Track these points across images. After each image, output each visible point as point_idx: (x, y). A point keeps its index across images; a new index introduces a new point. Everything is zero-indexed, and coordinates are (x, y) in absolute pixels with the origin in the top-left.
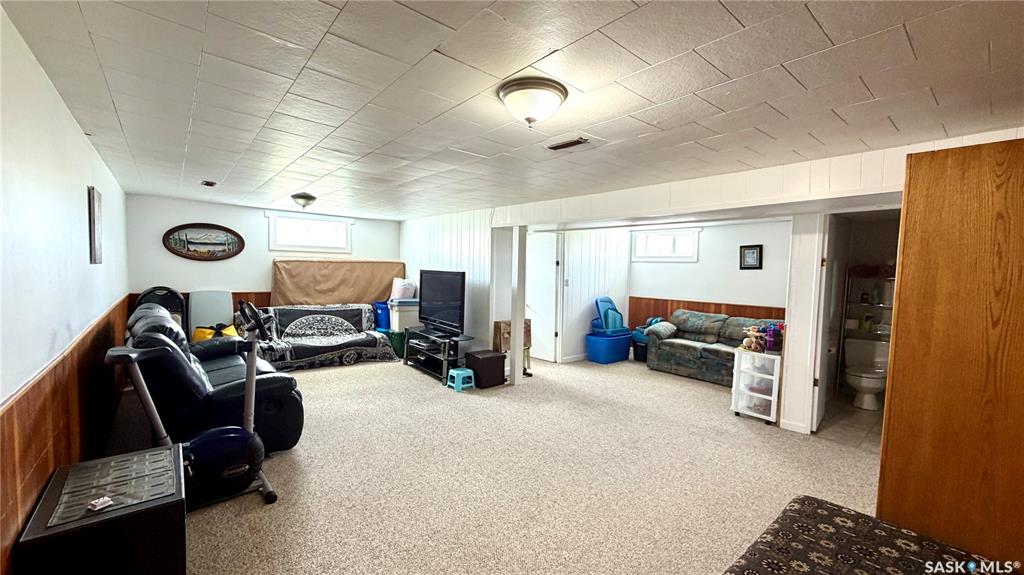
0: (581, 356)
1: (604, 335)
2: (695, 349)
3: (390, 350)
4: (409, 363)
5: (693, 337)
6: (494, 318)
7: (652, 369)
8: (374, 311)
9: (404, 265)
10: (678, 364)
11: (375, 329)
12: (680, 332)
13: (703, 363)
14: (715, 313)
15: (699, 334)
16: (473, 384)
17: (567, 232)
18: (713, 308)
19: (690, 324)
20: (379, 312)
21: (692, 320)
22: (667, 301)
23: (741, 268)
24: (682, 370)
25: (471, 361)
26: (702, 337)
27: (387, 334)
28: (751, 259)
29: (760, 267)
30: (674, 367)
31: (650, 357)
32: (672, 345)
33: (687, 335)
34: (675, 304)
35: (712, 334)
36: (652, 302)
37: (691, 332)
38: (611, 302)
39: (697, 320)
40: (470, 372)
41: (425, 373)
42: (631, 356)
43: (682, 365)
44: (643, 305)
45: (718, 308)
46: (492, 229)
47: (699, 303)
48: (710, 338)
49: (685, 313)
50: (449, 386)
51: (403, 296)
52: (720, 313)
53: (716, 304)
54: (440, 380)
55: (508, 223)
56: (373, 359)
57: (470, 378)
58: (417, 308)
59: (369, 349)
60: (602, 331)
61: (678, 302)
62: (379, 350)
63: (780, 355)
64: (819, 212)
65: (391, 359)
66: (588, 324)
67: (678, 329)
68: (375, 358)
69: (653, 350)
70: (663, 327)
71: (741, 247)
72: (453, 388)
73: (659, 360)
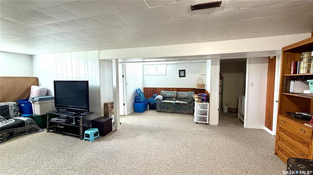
0: (132, 111)
1: (141, 102)
2: (172, 103)
3: (36, 126)
4: (50, 131)
5: (169, 99)
6: (103, 101)
7: (157, 112)
8: (19, 105)
9: (37, 79)
10: (167, 109)
11: (20, 116)
12: (164, 98)
13: (175, 107)
14: (172, 91)
15: (170, 98)
16: (99, 135)
17: (126, 63)
18: (172, 89)
19: (167, 95)
20: (23, 105)
21: (167, 94)
22: (157, 88)
23: (180, 77)
24: (169, 111)
25: (95, 124)
26: (171, 99)
27: (32, 117)
28: (182, 74)
29: (185, 76)
30: (166, 110)
31: (157, 108)
32: (165, 103)
33: (166, 99)
34: (160, 89)
35: (175, 98)
36: (152, 89)
37: (168, 98)
38: (140, 90)
39: (168, 94)
40: (96, 130)
41: (65, 135)
42: (148, 108)
43: (169, 109)
44: (148, 90)
45: (173, 89)
46: (100, 60)
47: (167, 88)
48: (174, 99)
49: (164, 92)
50: (85, 140)
51: (40, 95)
52: (174, 91)
53: (173, 88)
54: (79, 137)
55: (109, 57)
56: (23, 133)
57: (97, 132)
58: (54, 101)
59: (19, 129)
60: (140, 101)
61: (161, 88)
62: (27, 127)
63: (209, 103)
64: (218, 58)
65: (36, 131)
66: (134, 99)
67: (164, 97)
68: (24, 132)
69: (158, 105)
70: (160, 97)
71: (179, 70)
72: (89, 140)
73: (160, 108)
